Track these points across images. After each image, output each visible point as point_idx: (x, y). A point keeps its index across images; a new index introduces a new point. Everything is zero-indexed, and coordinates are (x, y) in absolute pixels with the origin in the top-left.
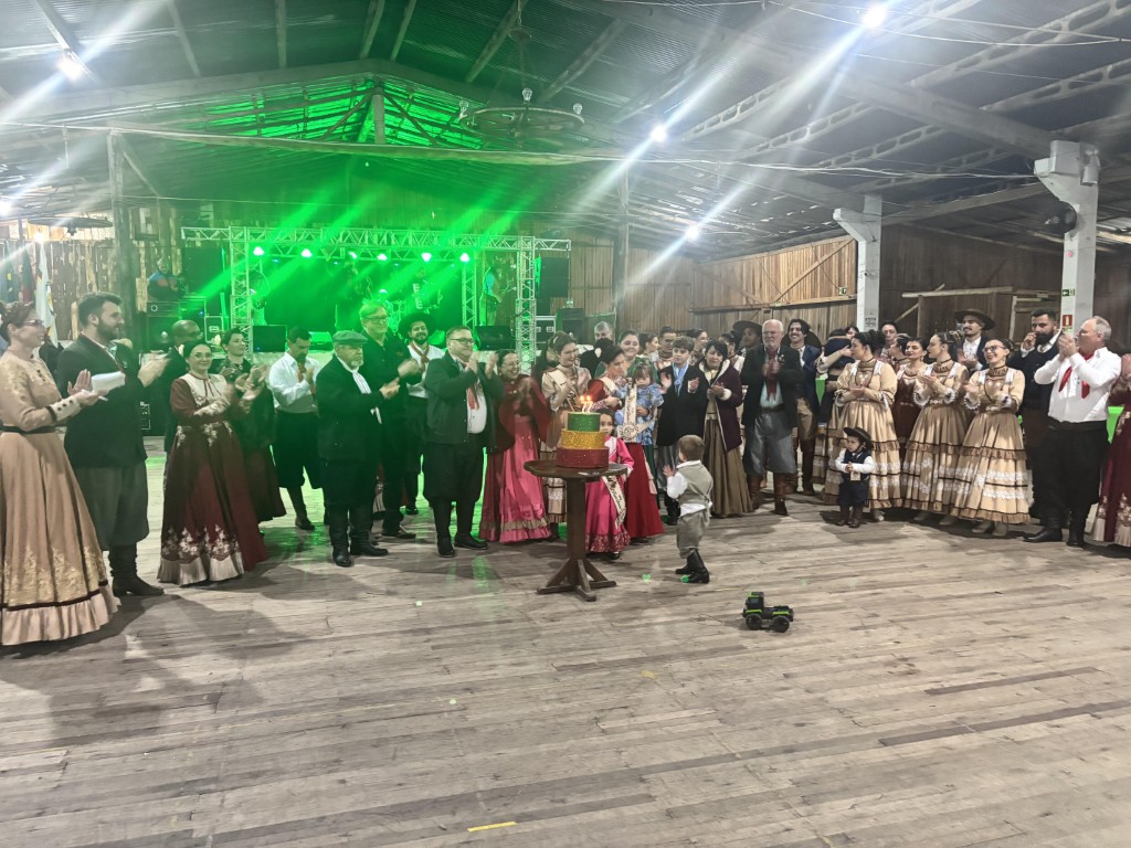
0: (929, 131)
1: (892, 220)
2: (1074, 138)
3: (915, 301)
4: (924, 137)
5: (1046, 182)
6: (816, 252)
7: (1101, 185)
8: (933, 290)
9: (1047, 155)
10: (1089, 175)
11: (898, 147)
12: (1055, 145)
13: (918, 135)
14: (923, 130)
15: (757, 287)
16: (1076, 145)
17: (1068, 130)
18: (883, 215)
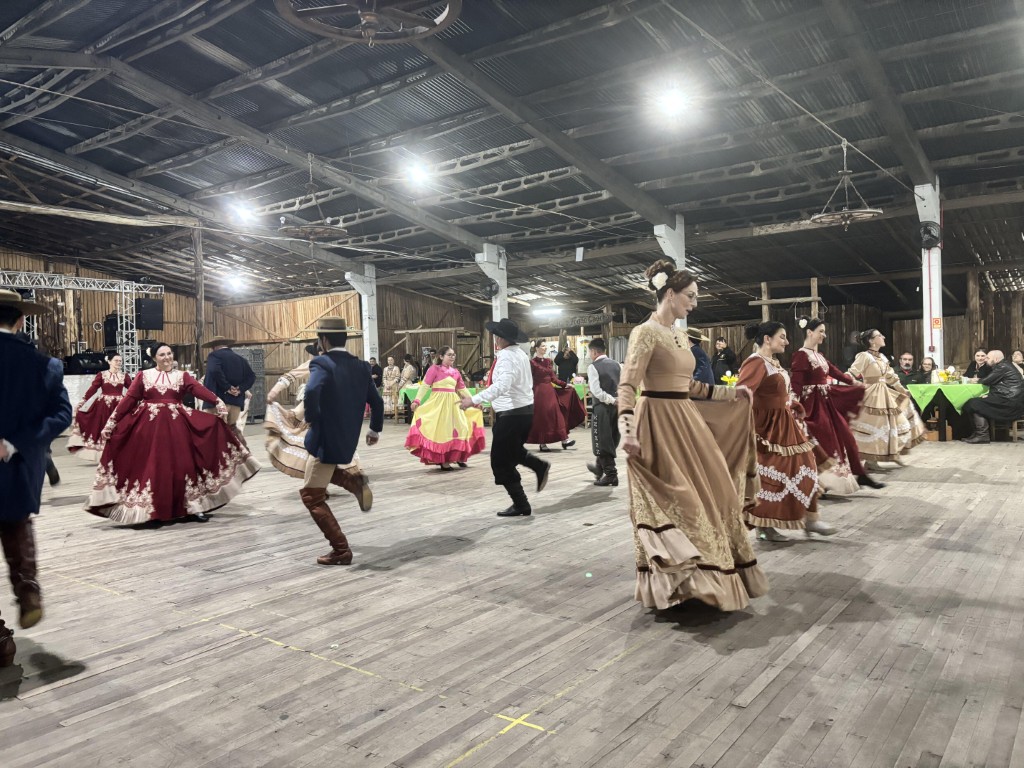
0: (416, 230)
1: (383, 281)
2: (493, 242)
3: (403, 336)
4: (413, 233)
5: (481, 266)
6: (327, 300)
7: (508, 270)
8: (414, 328)
9: (481, 251)
10: (503, 264)
11: (396, 237)
12: (485, 246)
13: (410, 231)
14: (412, 228)
15: (278, 325)
16: (495, 247)
17: (490, 238)
18: (377, 278)
